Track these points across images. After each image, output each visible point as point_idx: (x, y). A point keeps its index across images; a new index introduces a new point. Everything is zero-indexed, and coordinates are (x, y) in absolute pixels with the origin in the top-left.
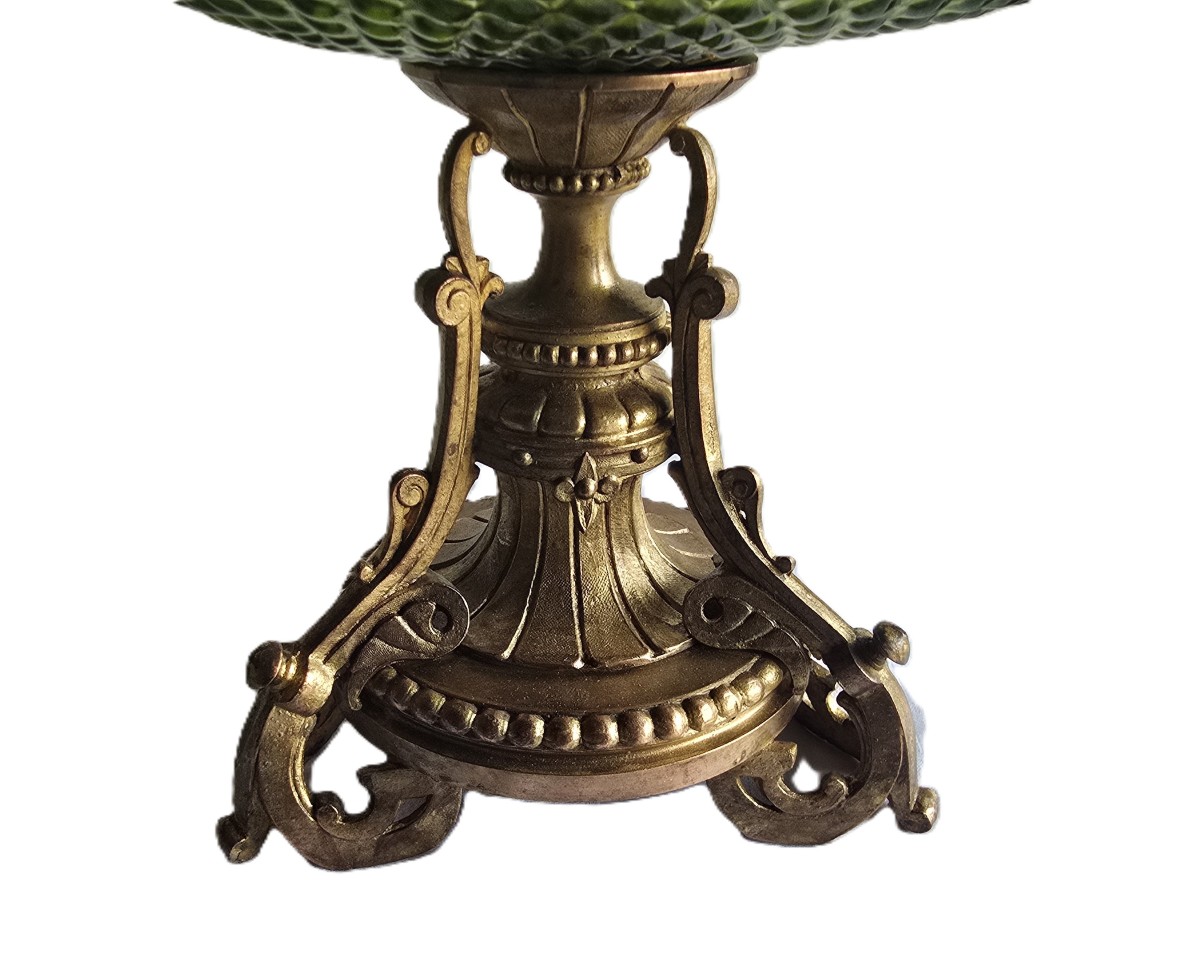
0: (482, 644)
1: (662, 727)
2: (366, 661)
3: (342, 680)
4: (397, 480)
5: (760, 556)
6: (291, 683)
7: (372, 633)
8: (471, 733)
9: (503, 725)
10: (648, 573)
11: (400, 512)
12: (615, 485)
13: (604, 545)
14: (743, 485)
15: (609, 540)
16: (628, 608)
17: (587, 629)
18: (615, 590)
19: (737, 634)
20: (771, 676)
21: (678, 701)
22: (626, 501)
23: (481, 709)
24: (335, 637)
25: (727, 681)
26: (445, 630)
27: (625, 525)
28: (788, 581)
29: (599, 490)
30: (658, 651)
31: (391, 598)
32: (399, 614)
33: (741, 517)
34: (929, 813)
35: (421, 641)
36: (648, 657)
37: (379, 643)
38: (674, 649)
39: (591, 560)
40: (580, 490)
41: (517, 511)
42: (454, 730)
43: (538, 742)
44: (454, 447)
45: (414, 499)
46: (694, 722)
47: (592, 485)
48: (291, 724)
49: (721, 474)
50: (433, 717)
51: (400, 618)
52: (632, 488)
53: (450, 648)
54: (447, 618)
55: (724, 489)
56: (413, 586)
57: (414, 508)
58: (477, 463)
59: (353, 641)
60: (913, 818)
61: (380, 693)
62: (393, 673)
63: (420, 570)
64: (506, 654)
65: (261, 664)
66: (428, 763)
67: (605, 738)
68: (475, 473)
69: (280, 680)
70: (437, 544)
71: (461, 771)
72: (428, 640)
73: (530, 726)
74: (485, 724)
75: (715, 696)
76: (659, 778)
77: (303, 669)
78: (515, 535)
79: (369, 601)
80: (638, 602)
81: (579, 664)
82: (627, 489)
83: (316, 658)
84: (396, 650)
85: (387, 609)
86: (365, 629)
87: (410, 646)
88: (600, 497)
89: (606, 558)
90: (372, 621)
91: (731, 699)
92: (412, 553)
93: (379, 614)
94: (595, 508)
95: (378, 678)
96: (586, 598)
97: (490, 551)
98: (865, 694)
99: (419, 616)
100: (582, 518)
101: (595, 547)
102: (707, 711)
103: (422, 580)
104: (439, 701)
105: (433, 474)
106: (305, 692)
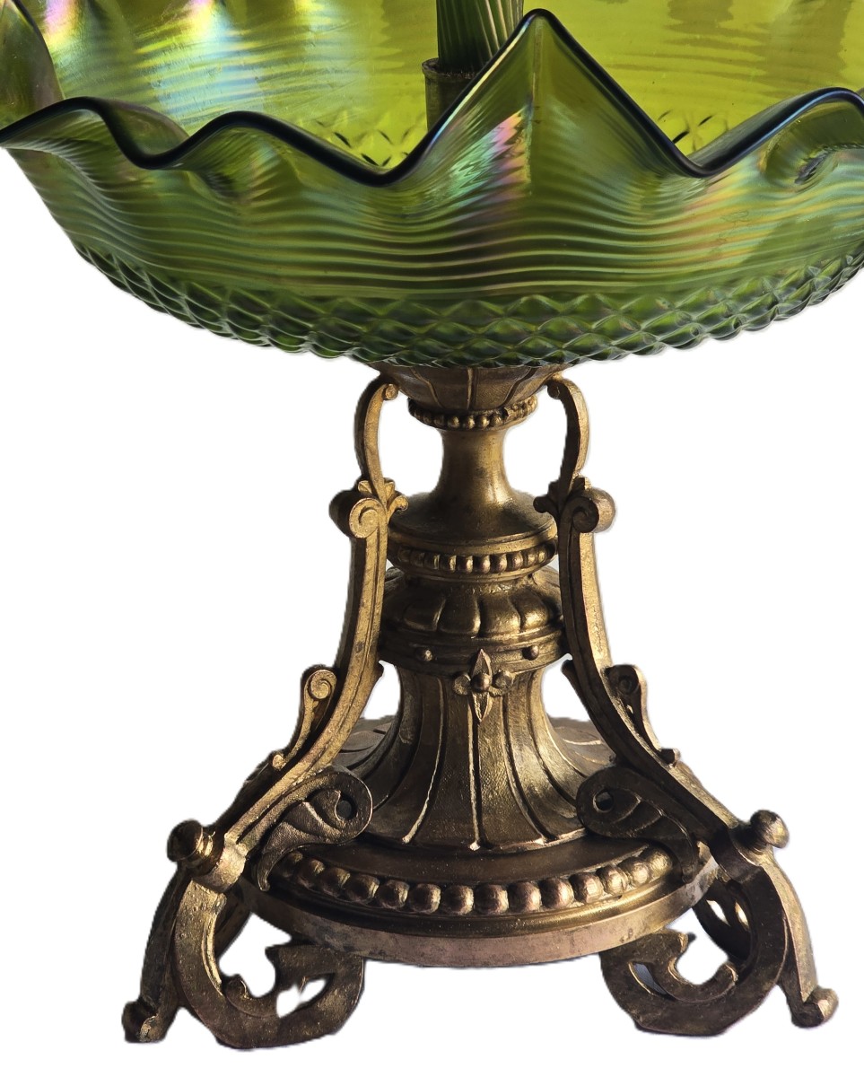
0: (383, 830)
1: (549, 897)
2: (275, 842)
3: (253, 860)
4: (308, 675)
5: (646, 748)
6: (208, 859)
7: (283, 817)
8: (374, 902)
9: (404, 895)
10: (547, 772)
11: (310, 705)
12: (508, 680)
13: (503, 742)
14: (626, 679)
15: (507, 737)
16: (525, 802)
17: (485, 818)
18: (513, 785)
19: (627, 823)
20: (660, 863)
21: (565, 877)
22: (524, 700)
23: (382, 881)
24: (247, 819)
25: (614, 863)
26: (349, 817)
27: (523, 723)
28: (673, 771)
29: (493, 684)
30: (550, 837)
31: (299, 786)
32: (307, 800)
33: (628, 712)
34: (824, 1006)
35: (326, 826)
36: (541, 842)
37: (288, 827)
38: (566, 837)
39: (489, 755)
40: (476, 683)
41: (418, 710)
42: (358, 900)
43: (435, 907)
44: (361, 645)
45: (323, 693)
46: (580, 895)
47: (487, 680)
48: (205, 899)
49: (608, 671)
50: (338, 890)
51: (307, 805)
52: (529, 688)
53: (355, 834)
54: (352, 807)
55: (611, 684)
56: (319, 775)
57: (322, 702)
58: (381, 662)
59: (264, 824)
60: (806, 1010)
61: (286, 875)
62: (299, 857)
63: (325, 761)
64: (407, 839)
65: (182, 840)
66: (333, 935)
67: (495, 903)
68: (379, 671)
69: (198, 856)
70: (343, 737)
71: (364, 939)
72: (333, 825)
73: (428, 895)
74: (388, 894)
75: (602, 875)
76: (546, 944)
77: (219, 846)
78: (417, 734)
79: (280, 787)
80: (535, 796)
81: (474, 846)
82: (524, 689)
83: (230, 837)
84: (303, 835)
85: (296, 795)
86: (275, 813)
87: (316, 831)
88: (495, 691)
89: (505, 754)
90: (281, 806)
91: (617, 880)
92: (320, 743)
93: (288, 800)
94: (490, 701)
95: (285, 861)
96: (484, 791)
97: (392, 751)
98: (748, 879)
99: (325, 803)
100: (477, 710)
101: (495, 743)
102: (593, 887)
103: (327, 771)
104: (344, 877)
105: (341, 669)
106: (221, 866)
